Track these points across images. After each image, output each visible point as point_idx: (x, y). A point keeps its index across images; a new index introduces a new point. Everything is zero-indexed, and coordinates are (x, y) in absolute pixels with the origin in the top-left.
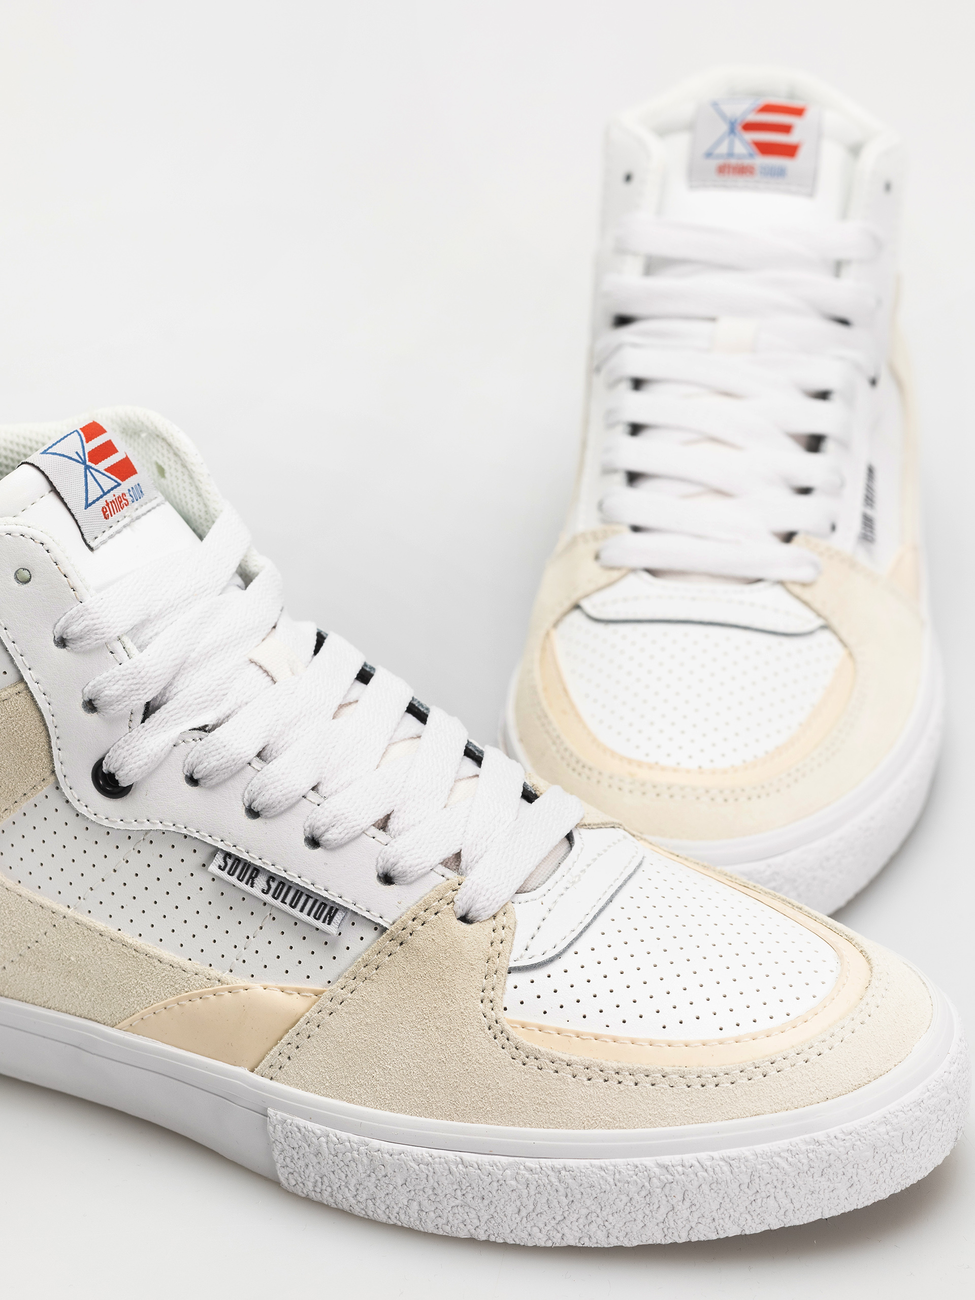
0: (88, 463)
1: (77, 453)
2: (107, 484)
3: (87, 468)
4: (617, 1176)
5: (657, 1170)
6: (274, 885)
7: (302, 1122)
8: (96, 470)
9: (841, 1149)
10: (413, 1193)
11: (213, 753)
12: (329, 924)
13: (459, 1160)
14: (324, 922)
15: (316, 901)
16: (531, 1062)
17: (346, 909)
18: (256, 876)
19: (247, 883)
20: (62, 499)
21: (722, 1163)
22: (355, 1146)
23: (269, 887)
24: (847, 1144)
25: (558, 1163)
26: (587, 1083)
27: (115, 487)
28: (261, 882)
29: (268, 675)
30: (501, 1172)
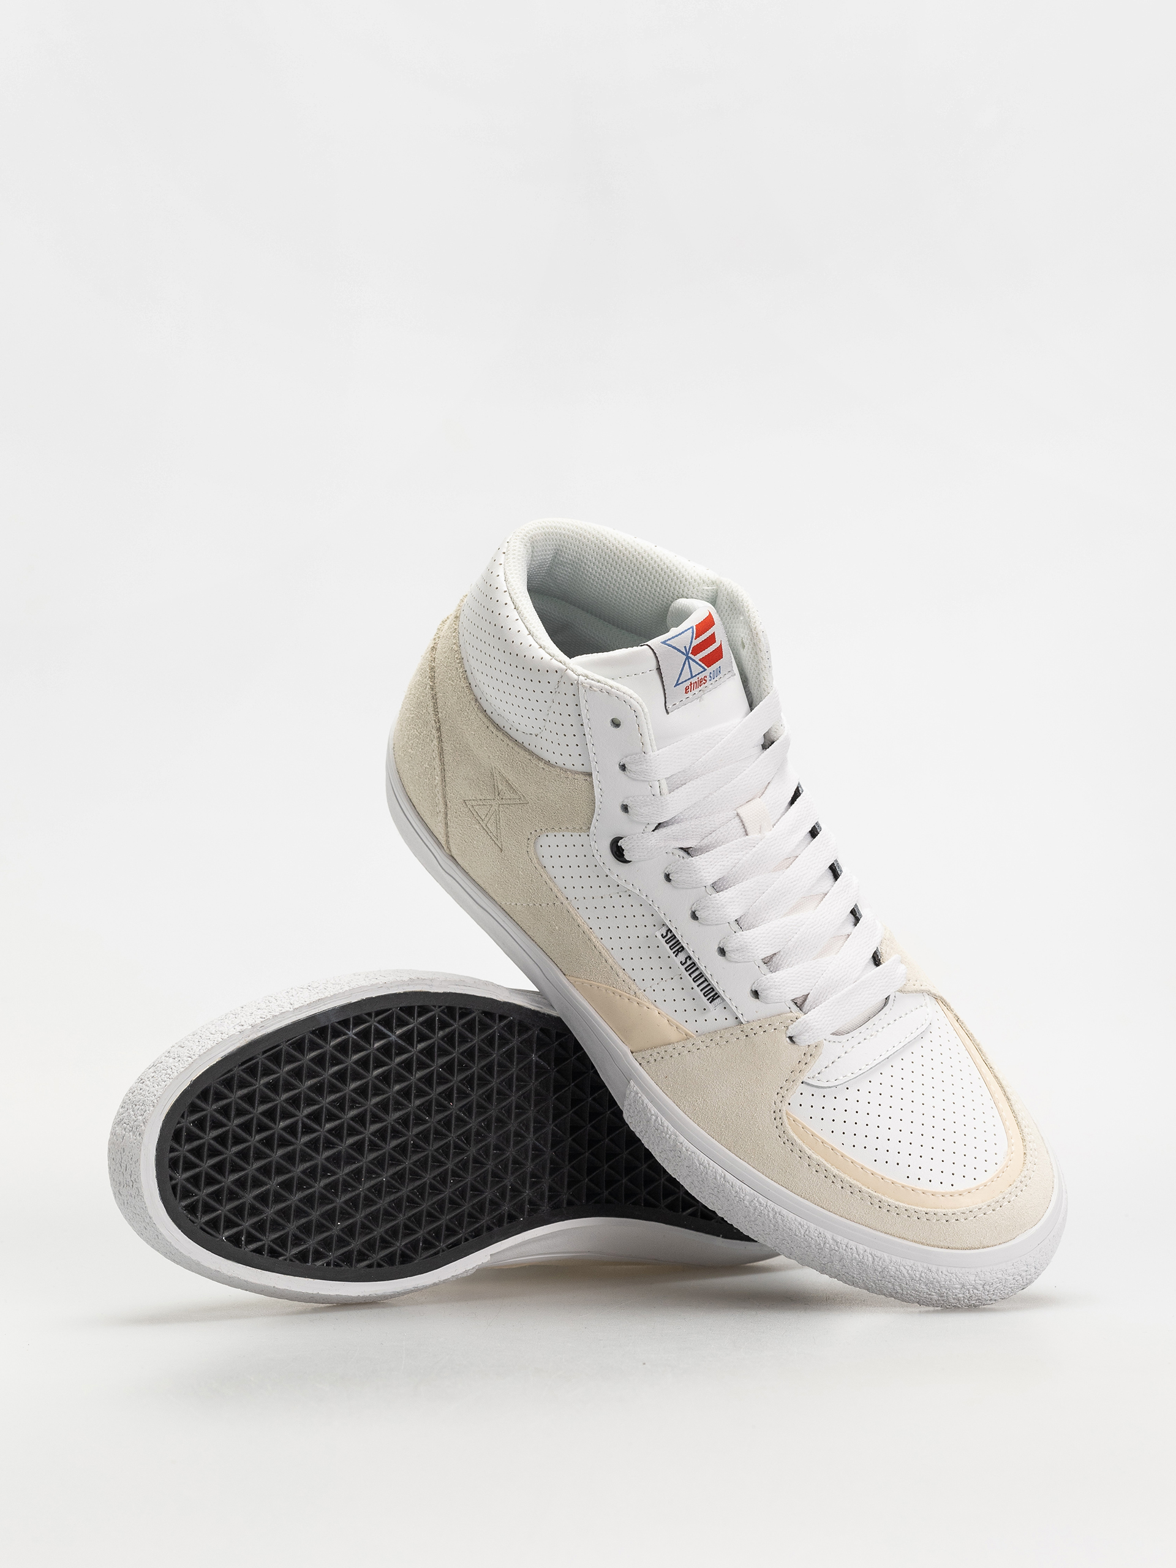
0: (690, 655)
1: (685, 647)
2: (696, 669)
3: (688, 658)
4: (807, 1232)
5: (831, 1241)
6: (689, 962)
7: (646, 1101)
8: (694, 661)
9: (943, 1279)
10: (691, 1173)
11: (686, 872)
12: (710, 1003)
13: (723, 1175)
14: (708, 1000)
15: (709, 985)
16: (788, 1144)
17: (723, 1000)
18: (681, 951)
19: (674, 953)
20: (661, 678)
21: (870, 1256)
22: (670, 1132)
23: (686, 962)
24: (947, 1278)
25: (778, 1208)
26: (814, 1172)
27: (702, 672)
28: (682, 957)
29: (744, 828)
30: (743, 1195)
